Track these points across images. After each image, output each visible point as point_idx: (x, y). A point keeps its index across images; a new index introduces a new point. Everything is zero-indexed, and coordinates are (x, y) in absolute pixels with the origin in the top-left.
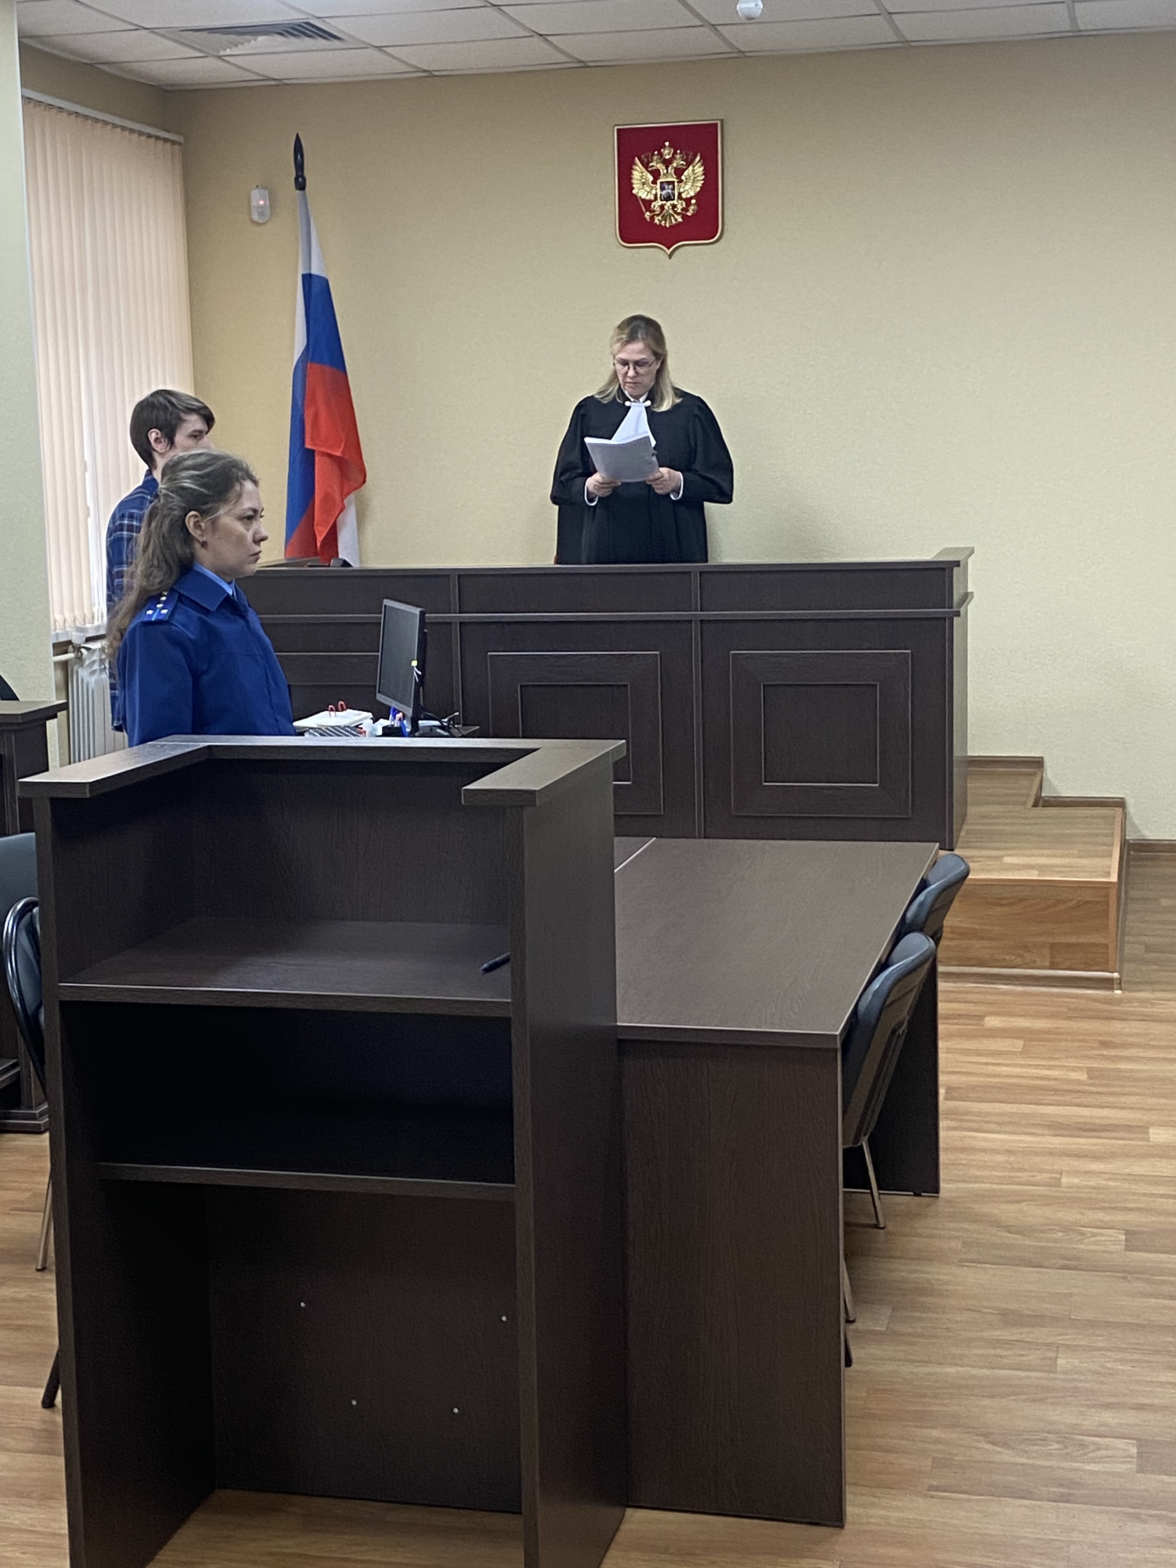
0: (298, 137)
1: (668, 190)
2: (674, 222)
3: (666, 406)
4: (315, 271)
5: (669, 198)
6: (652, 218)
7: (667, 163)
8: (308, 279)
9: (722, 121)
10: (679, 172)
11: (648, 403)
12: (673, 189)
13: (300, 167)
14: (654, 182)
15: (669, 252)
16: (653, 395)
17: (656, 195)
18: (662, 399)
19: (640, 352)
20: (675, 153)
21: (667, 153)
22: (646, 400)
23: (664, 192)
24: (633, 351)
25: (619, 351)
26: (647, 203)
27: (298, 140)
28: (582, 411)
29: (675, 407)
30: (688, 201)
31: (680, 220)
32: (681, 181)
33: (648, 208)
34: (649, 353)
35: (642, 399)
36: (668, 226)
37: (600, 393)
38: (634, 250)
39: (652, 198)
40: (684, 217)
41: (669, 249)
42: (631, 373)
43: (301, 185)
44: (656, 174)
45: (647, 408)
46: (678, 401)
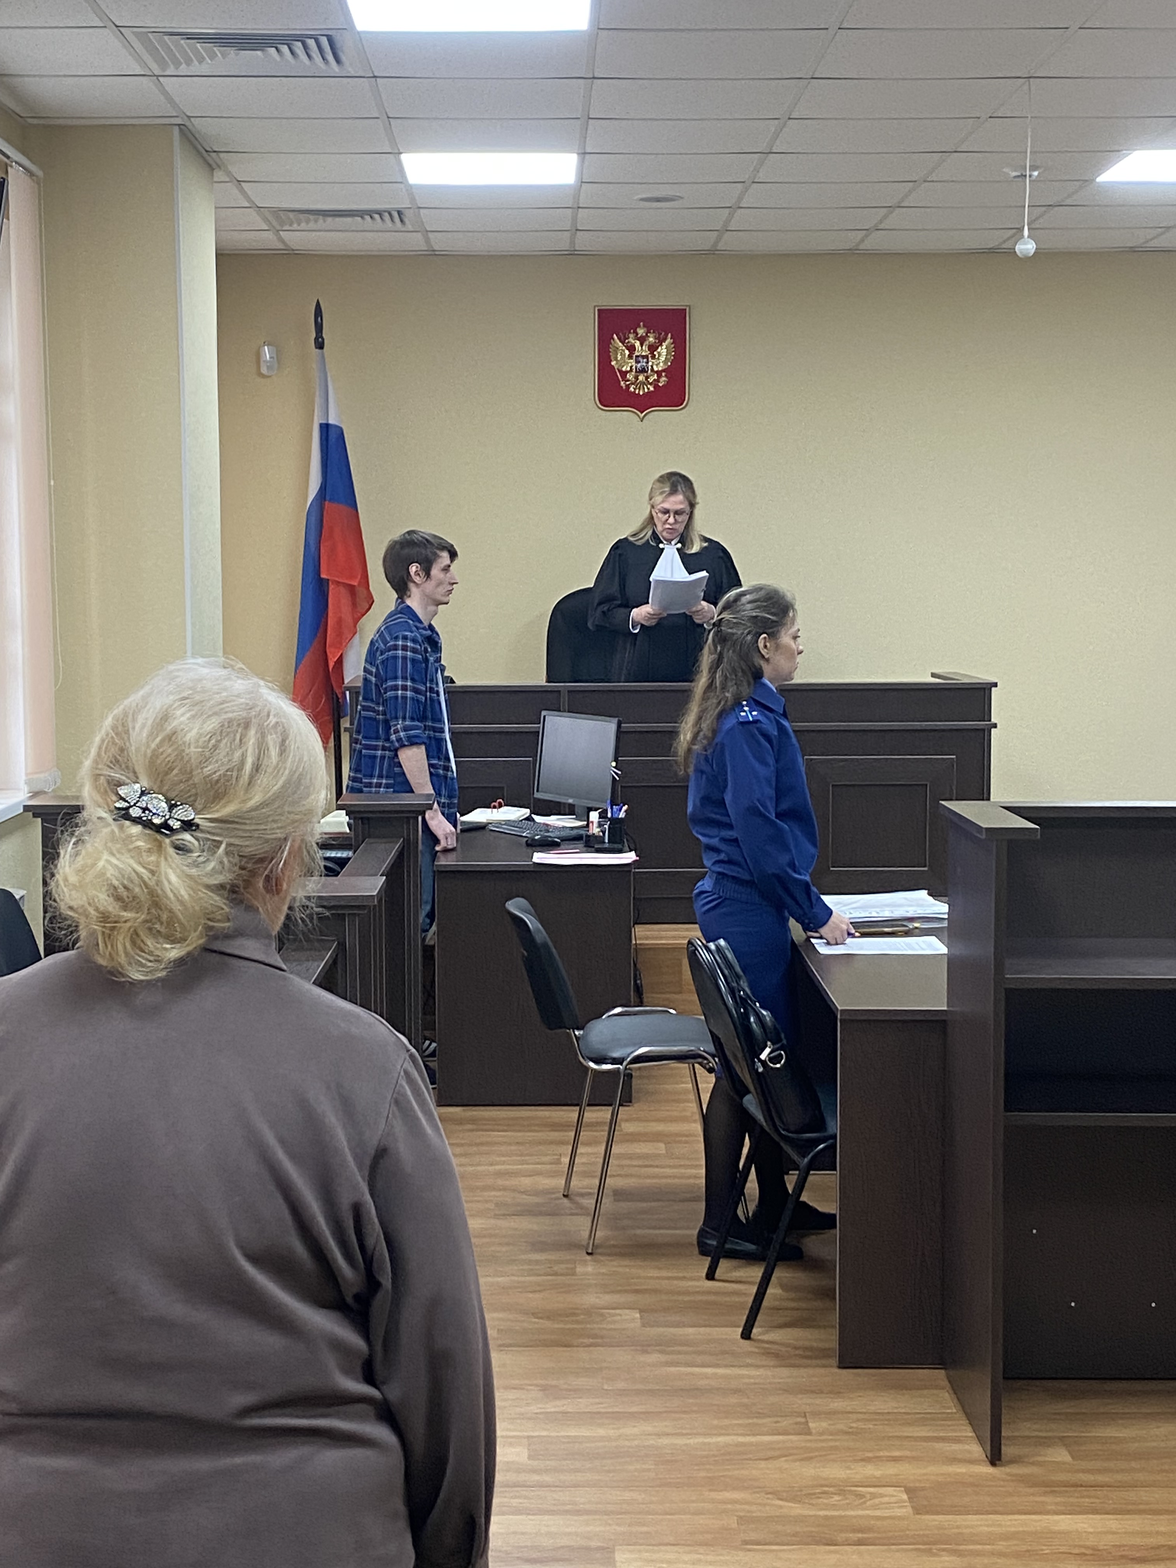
0: (318, 303)
1: (643, 363)
2: (646, 390)
3: (695, 549)
4: (331, 422)
5: (643, 370)
6: (628, 387)
7: (642, 340)
8: (325, 428)
9: (689, 306)
10: (653, 348)
11: (679, 545)
12: (647, 362)
13: (319, 328)
14: (630, 357)
15: (642, 415)
16: (684, 539)
17: (631, 367)
18: (692, 544)
19: (681, 503)
20: (648, 332)
21: (641, 332)
22: (679, 542)
23: (639, 365)
24: (676, 503)
25: (663, 502)
26: (624, 374)
27: (318, 305)
28: (619, 551)
29: (704, 549)
30: (659, 373)
31: (652, 389)
32: (653, 357)
33: (625, 380)
34: (687, 503)
35: (673, 543)
36: (641, 393)
37: (634, 535)
38: (609, 413)
39: (629, 369)
40: (656, 387)
41: (642, 412)
42: (671, 520)
43: (320, 345)
44: (632, 349)
45: (678, 549)
46: (706, 544)
